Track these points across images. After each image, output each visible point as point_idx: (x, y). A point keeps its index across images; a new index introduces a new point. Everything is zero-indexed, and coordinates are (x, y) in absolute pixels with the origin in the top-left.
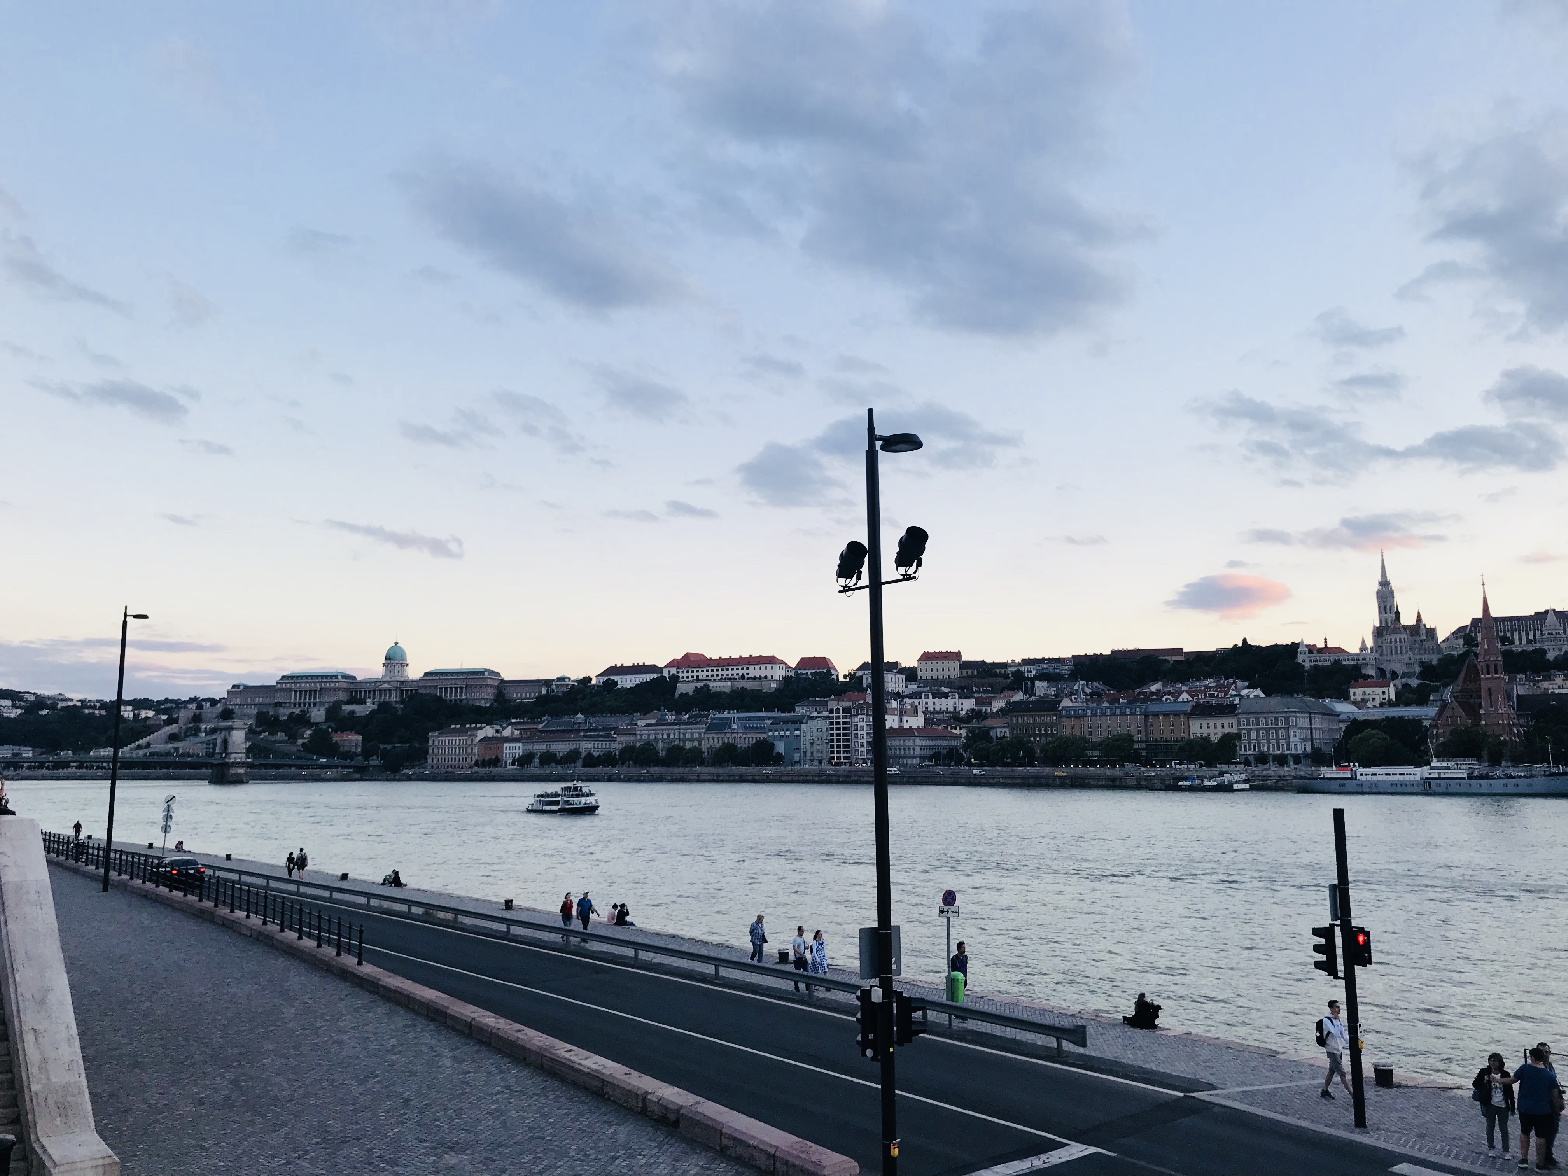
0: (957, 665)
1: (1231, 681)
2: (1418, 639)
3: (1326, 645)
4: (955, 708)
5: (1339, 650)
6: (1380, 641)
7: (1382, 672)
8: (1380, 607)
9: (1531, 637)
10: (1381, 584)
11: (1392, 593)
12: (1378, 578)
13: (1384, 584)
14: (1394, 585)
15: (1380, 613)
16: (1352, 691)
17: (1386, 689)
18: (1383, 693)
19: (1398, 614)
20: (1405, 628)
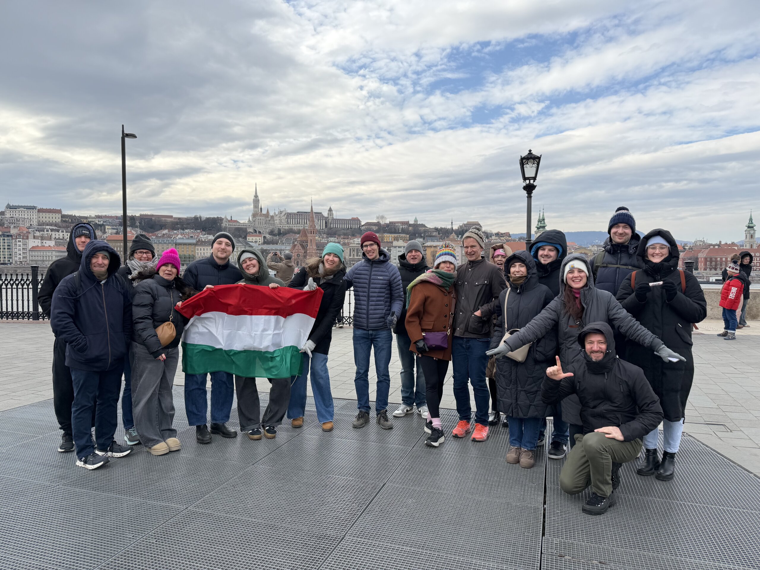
0: (59, 216)
1: (198, 231)
2: (268, 219)
3: (231, 219)
4: (63, 237)
5: (236, 221)
6: (254, 219)
7: (255, 231)
8: (254, 206)
9: (305, 222)
10: (255, 196)
11: (259, 200)
12: (254, 194)
13: (256, 196)
14: (260, 198)
15: (254, 208)
16: (248, 238)
17: (260, 238)
18: (260, 239)
19: (261, 209)
20: (264, 214)
